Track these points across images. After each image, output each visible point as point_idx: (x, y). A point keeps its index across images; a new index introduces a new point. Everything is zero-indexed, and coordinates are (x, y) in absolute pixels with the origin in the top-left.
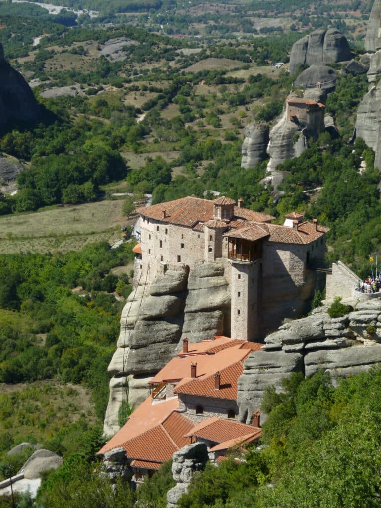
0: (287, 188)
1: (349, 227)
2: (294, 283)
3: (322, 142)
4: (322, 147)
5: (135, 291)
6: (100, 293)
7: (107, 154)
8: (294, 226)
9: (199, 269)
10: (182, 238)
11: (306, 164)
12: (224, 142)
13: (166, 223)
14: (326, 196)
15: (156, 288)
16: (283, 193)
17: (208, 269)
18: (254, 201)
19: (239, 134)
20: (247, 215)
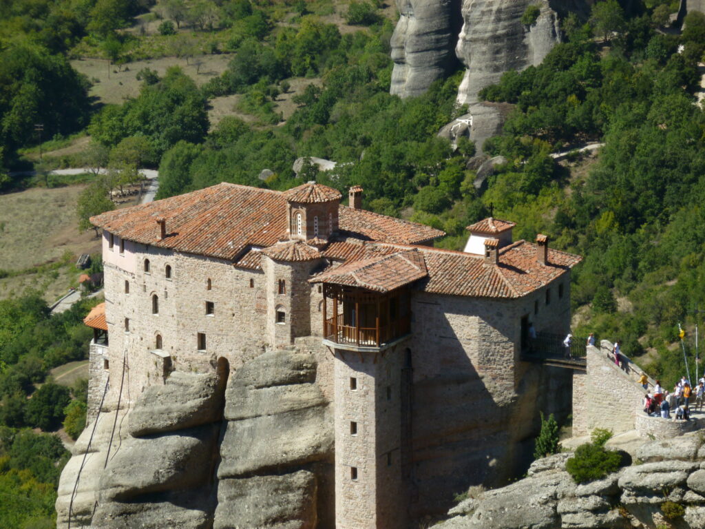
0: (509, 149)
1: (673, 247)
2: (490, 396)
3: (599, 26)
4: (599, 39)
5: (91, 426)
6: (24, 433)
7: (38, 66)
8: (488, 254)
9: (252, 366)
10: (209, 288)
11: (560, 85)
12: (345, 30)
13: (168, 251)
14: (612, 167)
15: (143, 417)
16: (499, 160)
17: (276, 364)
18: (424, 183)
19: (385, 6)
20: (373, 227)
